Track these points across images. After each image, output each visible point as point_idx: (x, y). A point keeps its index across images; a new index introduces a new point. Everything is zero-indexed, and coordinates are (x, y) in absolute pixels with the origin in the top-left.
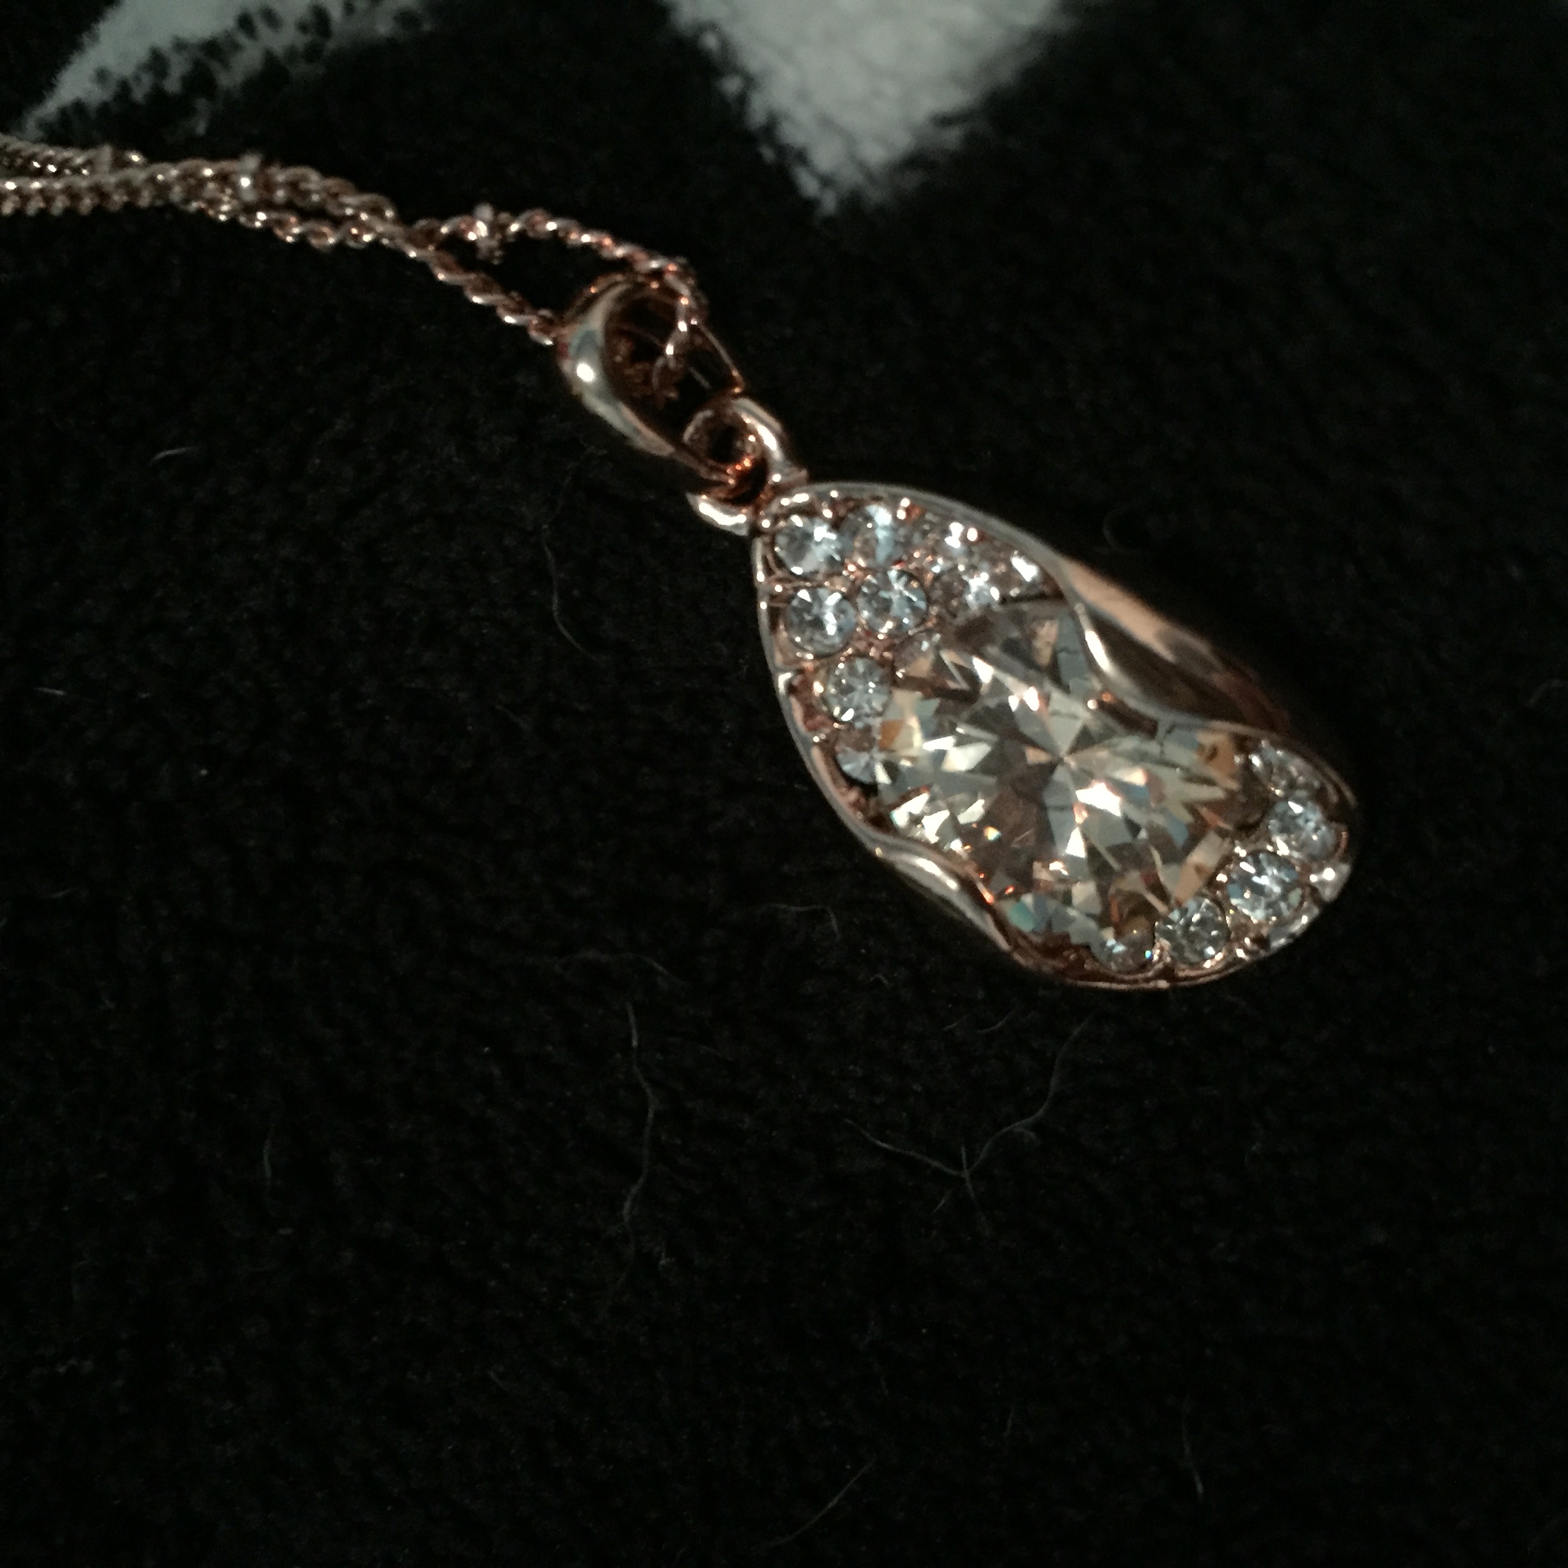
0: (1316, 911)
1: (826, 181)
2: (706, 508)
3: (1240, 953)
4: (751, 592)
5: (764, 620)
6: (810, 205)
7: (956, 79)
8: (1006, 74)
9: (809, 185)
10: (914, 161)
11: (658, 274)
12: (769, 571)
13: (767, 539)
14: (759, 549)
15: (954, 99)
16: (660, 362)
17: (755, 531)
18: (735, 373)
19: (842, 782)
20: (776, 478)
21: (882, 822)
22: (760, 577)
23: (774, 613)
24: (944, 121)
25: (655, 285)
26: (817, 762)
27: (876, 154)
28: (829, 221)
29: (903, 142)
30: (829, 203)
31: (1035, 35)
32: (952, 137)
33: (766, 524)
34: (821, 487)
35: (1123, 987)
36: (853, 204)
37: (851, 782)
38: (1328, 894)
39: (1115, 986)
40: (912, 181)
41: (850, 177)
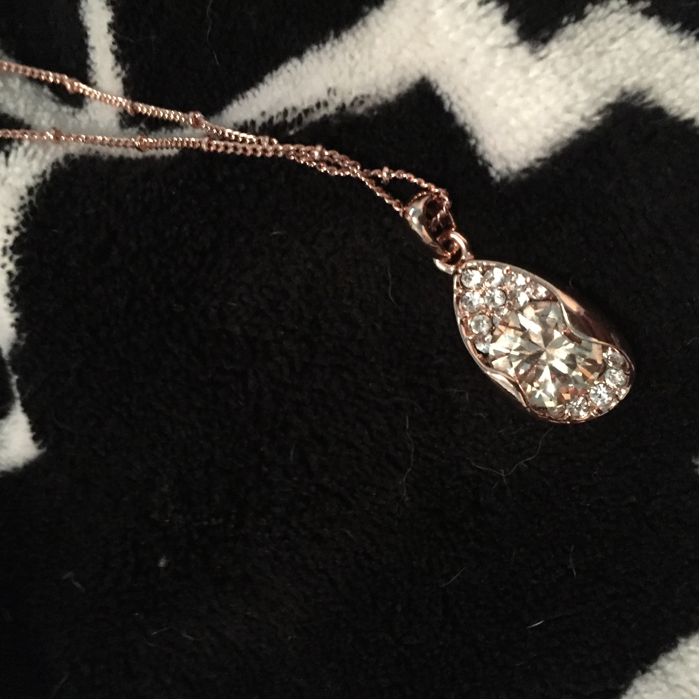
0: (618, 402)
1: (498, 173)
2: (439, 264)
3: (592, 414)
4: (452, 292)
5: (455, 300)
6: (492, 179)
7: (543, 149)
8: (558, 149)
9: (493, 173)
10: (525, 171)
11: (438, 194)
12: (458, 285)
13: (459, 276)
14: (456, 279)
15: (541, 154)
16: (434, 219)
17: (456, 273)
18: (454, 224)
19: (476, 352)
20: (463, 257)
21: (489, 365)
22: (455, 287)
23: (458, 298)
24: (538, 160)
25: (436, 196)
26: (469, 345)
27: (515, 167)
28: (497, 184)
29: (525, 165)
30: (498, 179)
31: (569, 140)
32: (538, 165)
33: (460, 271)
34: (480, 262)
35: (556, 422)
36: (505, 180)
37: (479, 352)
38: (621, 397)
39: (554, 421)
40: (524, 176)
41: (505, 172)
